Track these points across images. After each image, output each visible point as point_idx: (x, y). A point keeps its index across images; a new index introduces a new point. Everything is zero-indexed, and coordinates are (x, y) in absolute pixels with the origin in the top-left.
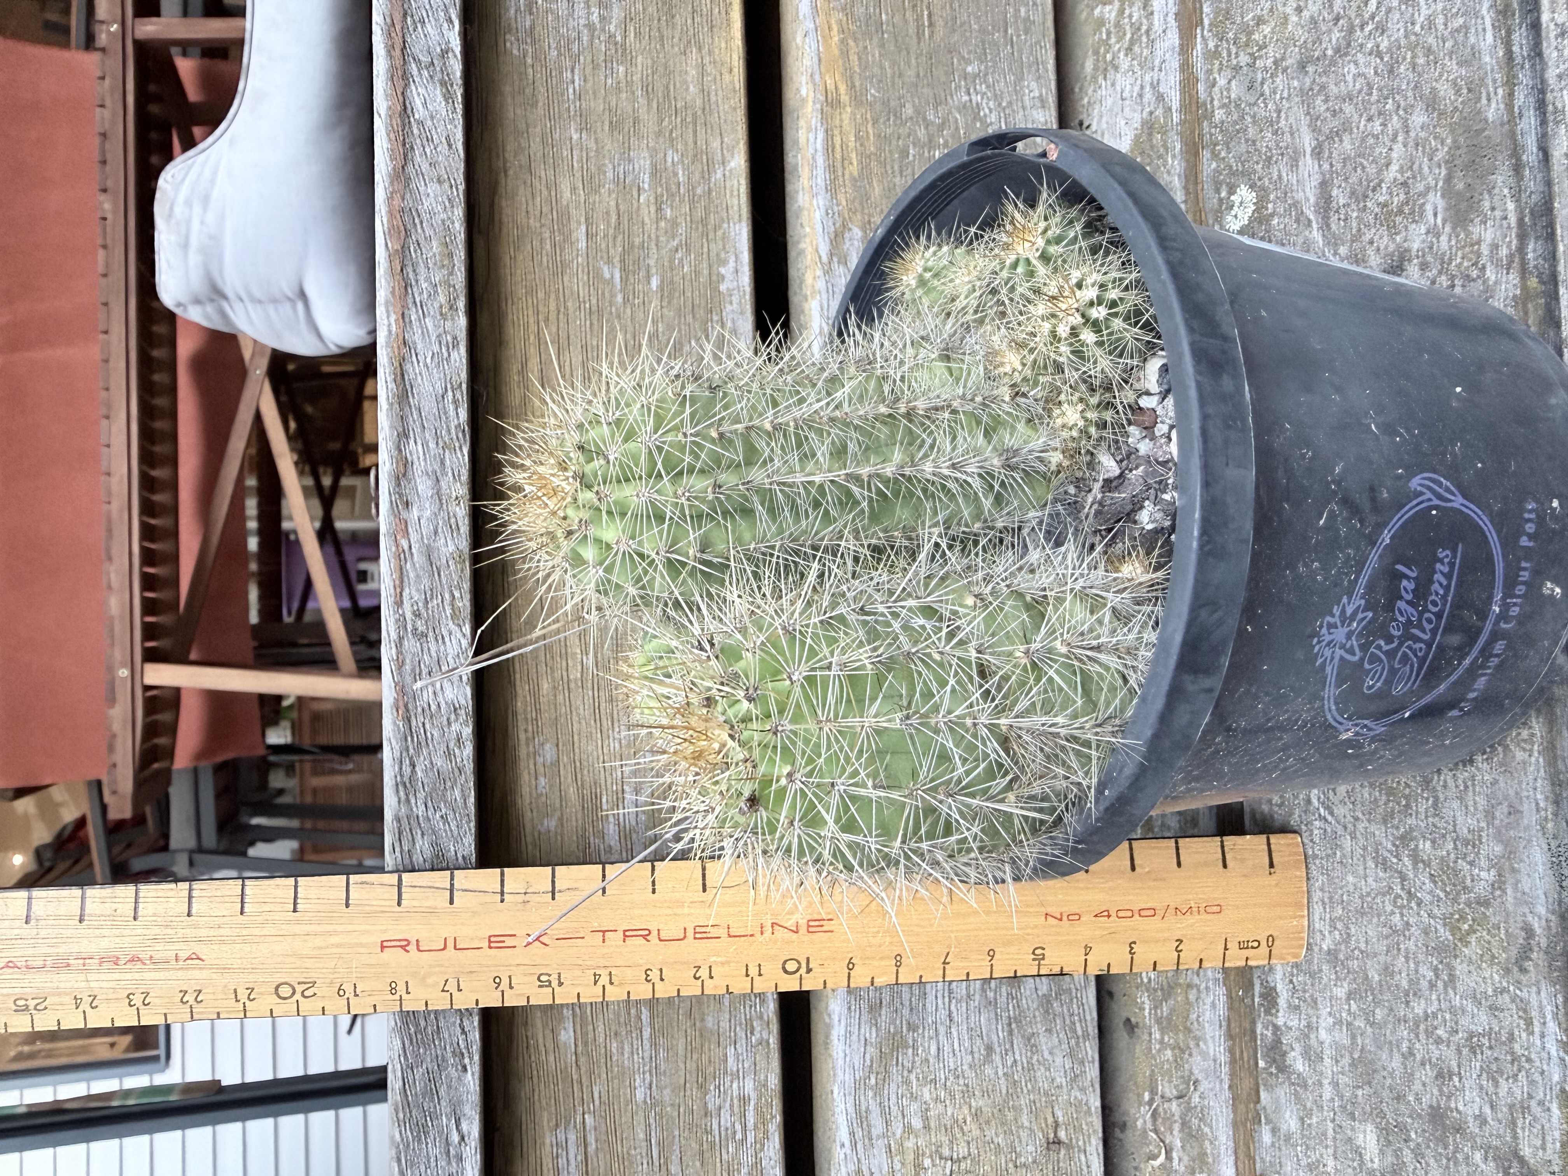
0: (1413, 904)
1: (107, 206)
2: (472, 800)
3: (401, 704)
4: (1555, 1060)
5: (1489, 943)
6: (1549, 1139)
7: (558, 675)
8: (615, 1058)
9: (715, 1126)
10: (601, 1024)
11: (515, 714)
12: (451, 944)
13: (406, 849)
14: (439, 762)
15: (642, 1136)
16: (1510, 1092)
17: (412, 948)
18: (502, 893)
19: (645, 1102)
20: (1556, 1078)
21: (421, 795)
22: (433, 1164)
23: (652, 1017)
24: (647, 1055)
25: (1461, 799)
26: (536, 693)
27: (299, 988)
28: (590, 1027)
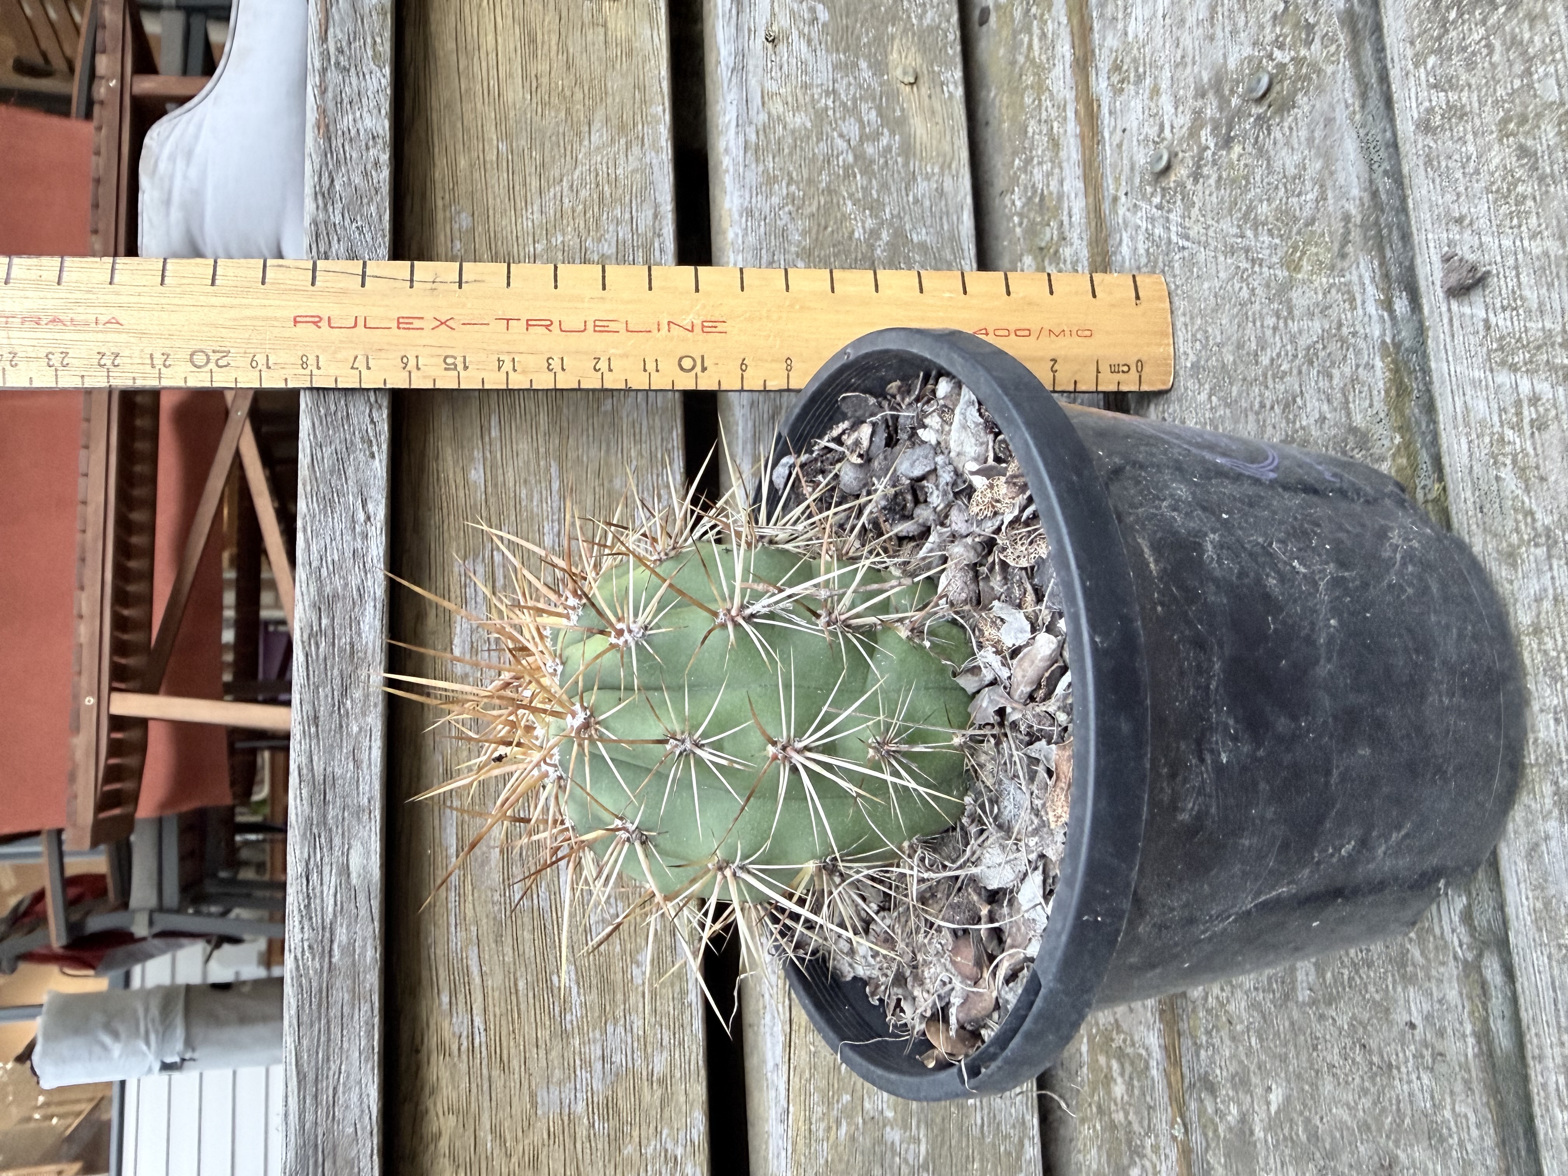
0: (1257, 268)
2: (387, 217)
3: (323, 121)
4: (1375, 318)
5: (1317, 254)
6: (1375, 393)
7: (474, 154)
8: (524, 503)
10: (510, 469)
11: (433, 182)
12: (361, 322)
13: (322, 250)
14: (357, 180)
16: (1342, 374)
17: (324, 324)
18: (412, 281)
20: (1377, 333)
21: (339, 206)
22: (338, 538)
23: (561, 471)
24: (555, 505)
25: (1287, 144)
26: (453, 166)
27: (213, 357)
28: (500, 471)
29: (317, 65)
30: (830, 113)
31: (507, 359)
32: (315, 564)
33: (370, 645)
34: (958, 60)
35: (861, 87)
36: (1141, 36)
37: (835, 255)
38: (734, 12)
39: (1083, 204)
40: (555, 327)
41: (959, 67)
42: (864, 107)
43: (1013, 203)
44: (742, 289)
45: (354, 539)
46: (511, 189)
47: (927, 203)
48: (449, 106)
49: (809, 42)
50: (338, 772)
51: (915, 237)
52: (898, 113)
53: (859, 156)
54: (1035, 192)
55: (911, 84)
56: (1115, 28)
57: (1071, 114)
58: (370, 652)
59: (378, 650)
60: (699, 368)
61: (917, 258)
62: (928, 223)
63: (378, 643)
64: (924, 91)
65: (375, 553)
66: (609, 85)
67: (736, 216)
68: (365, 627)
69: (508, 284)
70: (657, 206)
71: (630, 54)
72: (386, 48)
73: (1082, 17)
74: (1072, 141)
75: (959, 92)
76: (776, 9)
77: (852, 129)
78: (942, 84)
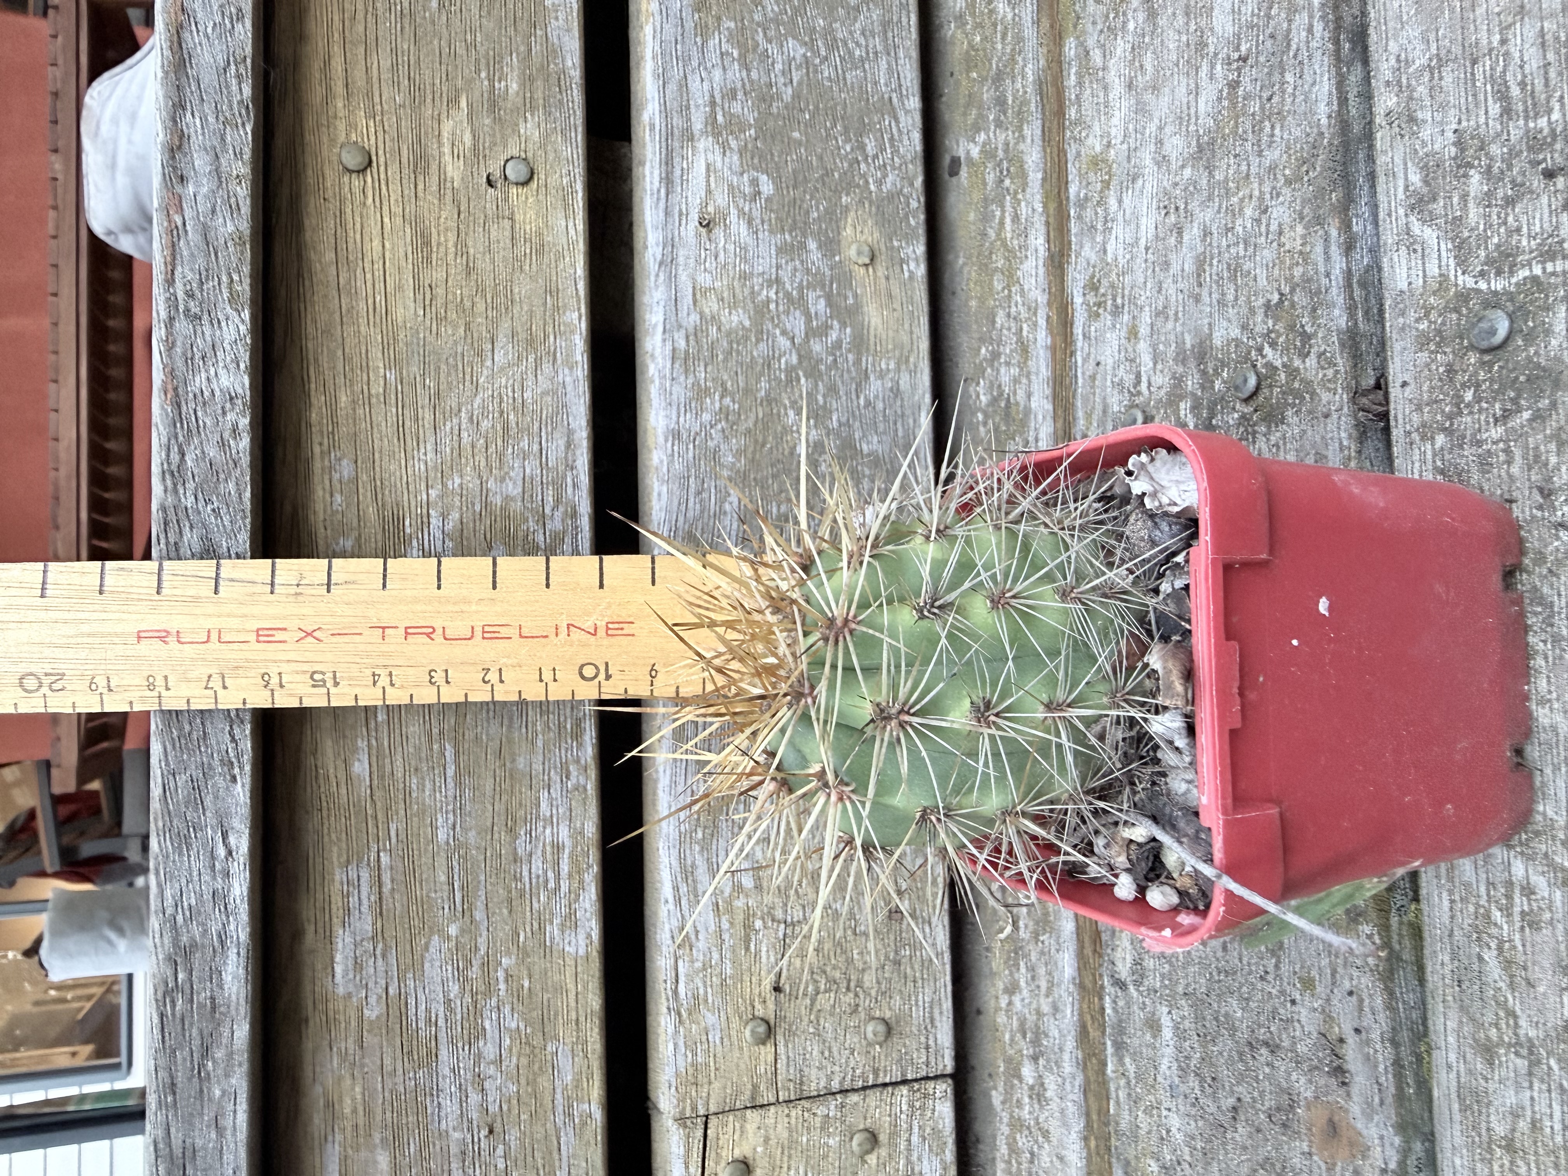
1: (57, 166)
2: (248, 495)
3: (170, 387)
7: (357, 388)
8: (414, 795)
9: (525, 873)
10: (399, 757)
11: (309, 425)
12: (214, 636)
14: (212, 452)
15: (443, 878)
17: (172, 639)
18: (272, 584)
19: (448, 843)
21: (191, 485)
22: (196, 879)
23: (457, 754)
24: (450, 793)
26: (333, 406)
27: (46, 681)
28: (388, 761)
29: (163, 314)
30: (772, 306)
31: (383, 673)
32: (169, 911)
33: (234, 997)
34: (921, 231)
35: (808, 271)
36: (1122, 261)
37: (774, 476)
38: (663, 191)
39: (1051, 430)
40: (438, 636)
41: (922, 240)
42: (811, 296)
43: (978, 396)
44: (653, 583)
45: (214, 878)
46: (400, 427)
47: (880, 406)
48: (327, 332)
49: (750, 223)
50: (199, 1143)
51: (865, 447)
52: (851, 301)
53: (804, 355)
54: (1001, 394)
55: (866, 265)
56: (1093, 239)
57: (1042, 322)
58: (233, 1005)
59: (242, 1001)
60: (602, 676)
61: (867, 472)
62: (881, 427)
63: (243, 995)
64: (881, 272)
65: (237, 892)
66: (516, 290)
67: (661, 439)
68: (227, 978)
69: (384, 586)
70: (570, 433)
71: (541, 250)
72: (244, 288)
73: (1060, 204)
74: (1042, 352)
75: (921, 270)
76: (713, 185)
77: (797, 323)
78: (902, 261)
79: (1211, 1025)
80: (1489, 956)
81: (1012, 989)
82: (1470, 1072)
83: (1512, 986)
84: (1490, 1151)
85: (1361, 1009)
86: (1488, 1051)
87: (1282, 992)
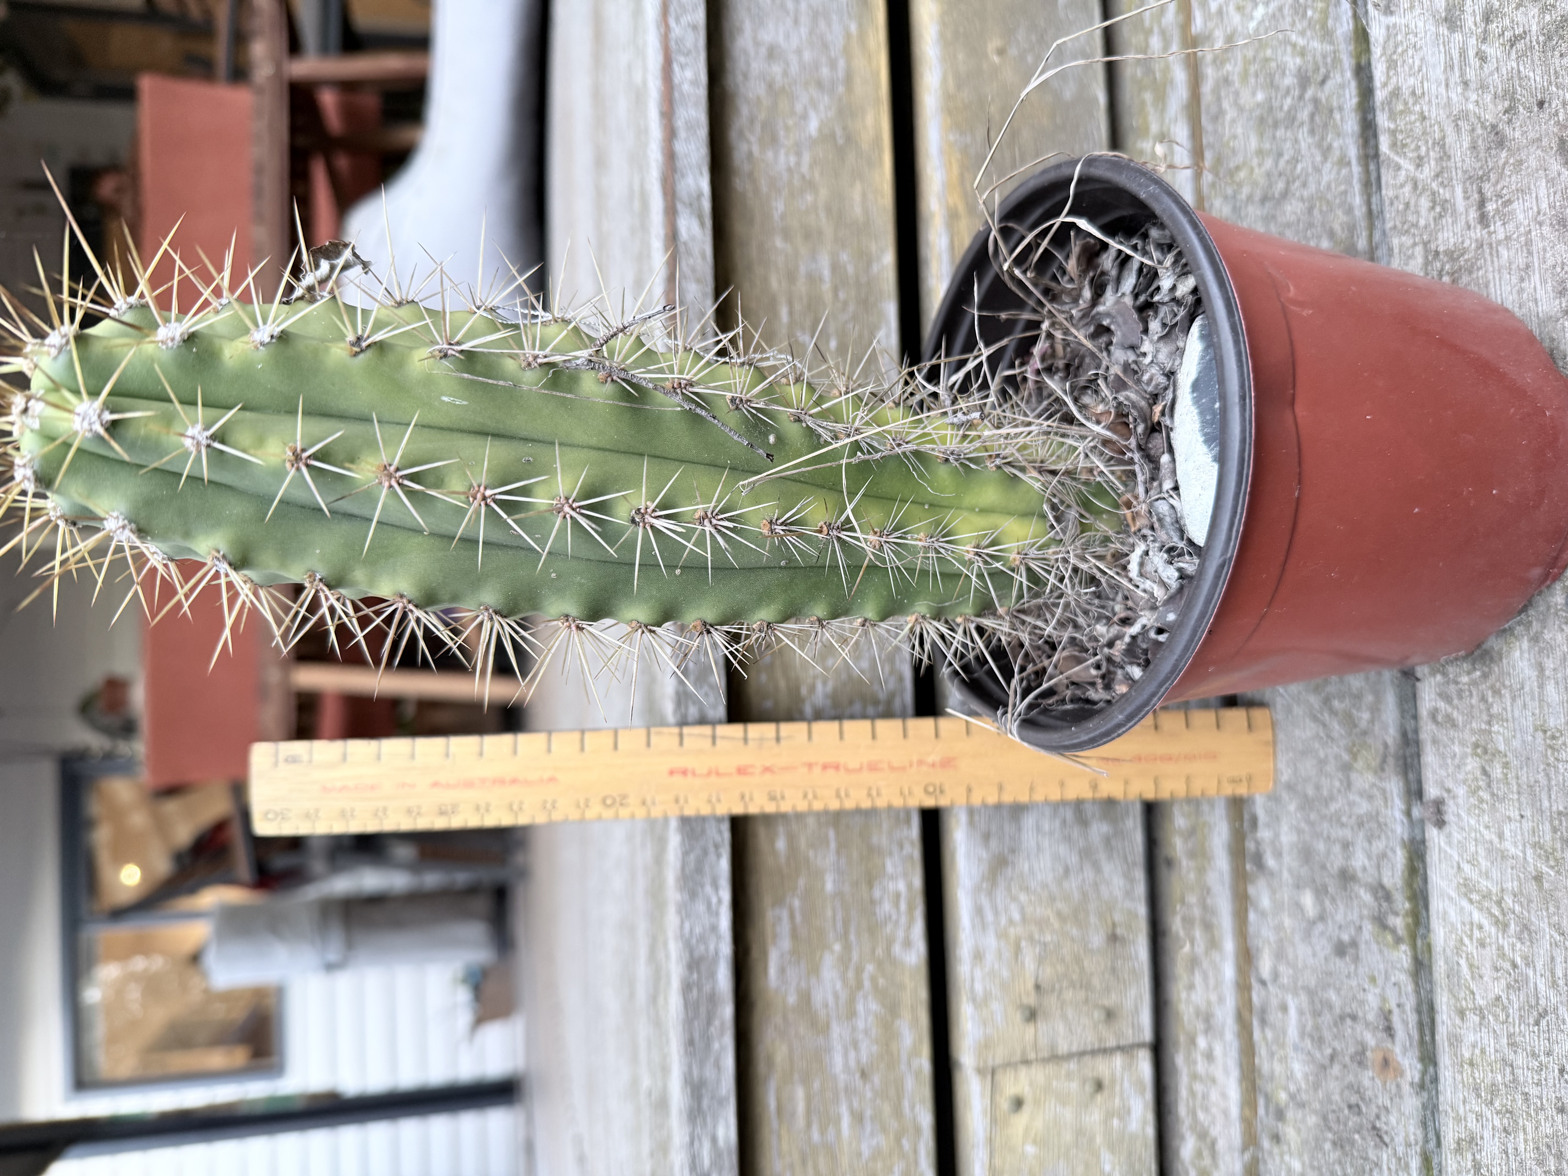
5: (1367, 757)
8: (811, 861)
9: (879, 911)
16: (1377, 847)
17: (689, 774)
18: (746, 740)
24: (833, 860)
27: (619, 799)
31: (810, 791)
40: (841, 770)
44: (968, 735)
45: (711, 916)
60: (939, 793)
65: (724, 924)
69: (810, 739)
79: (1318, 1006)
80: (1463, 962)
81: (1191, 987)
82: (1454, 1025)
83: (1473, 978)
84: (1462, 1066)
85: (1400, 993)
86: (1462, 1013)
87: (1359, 985)
